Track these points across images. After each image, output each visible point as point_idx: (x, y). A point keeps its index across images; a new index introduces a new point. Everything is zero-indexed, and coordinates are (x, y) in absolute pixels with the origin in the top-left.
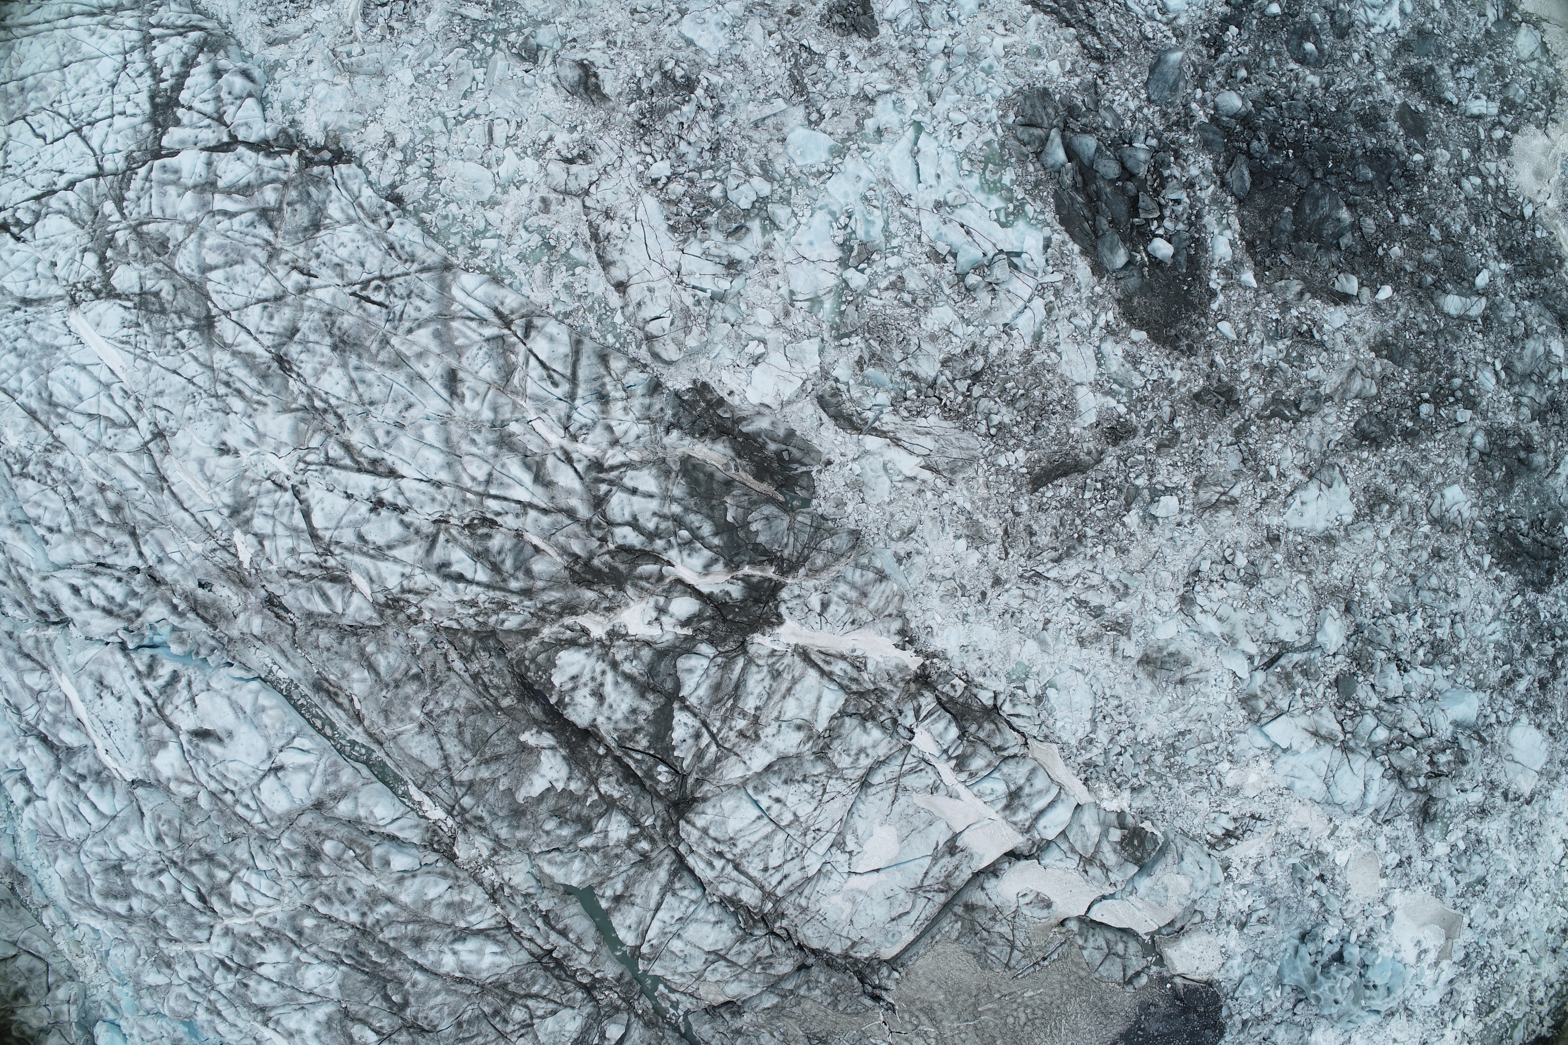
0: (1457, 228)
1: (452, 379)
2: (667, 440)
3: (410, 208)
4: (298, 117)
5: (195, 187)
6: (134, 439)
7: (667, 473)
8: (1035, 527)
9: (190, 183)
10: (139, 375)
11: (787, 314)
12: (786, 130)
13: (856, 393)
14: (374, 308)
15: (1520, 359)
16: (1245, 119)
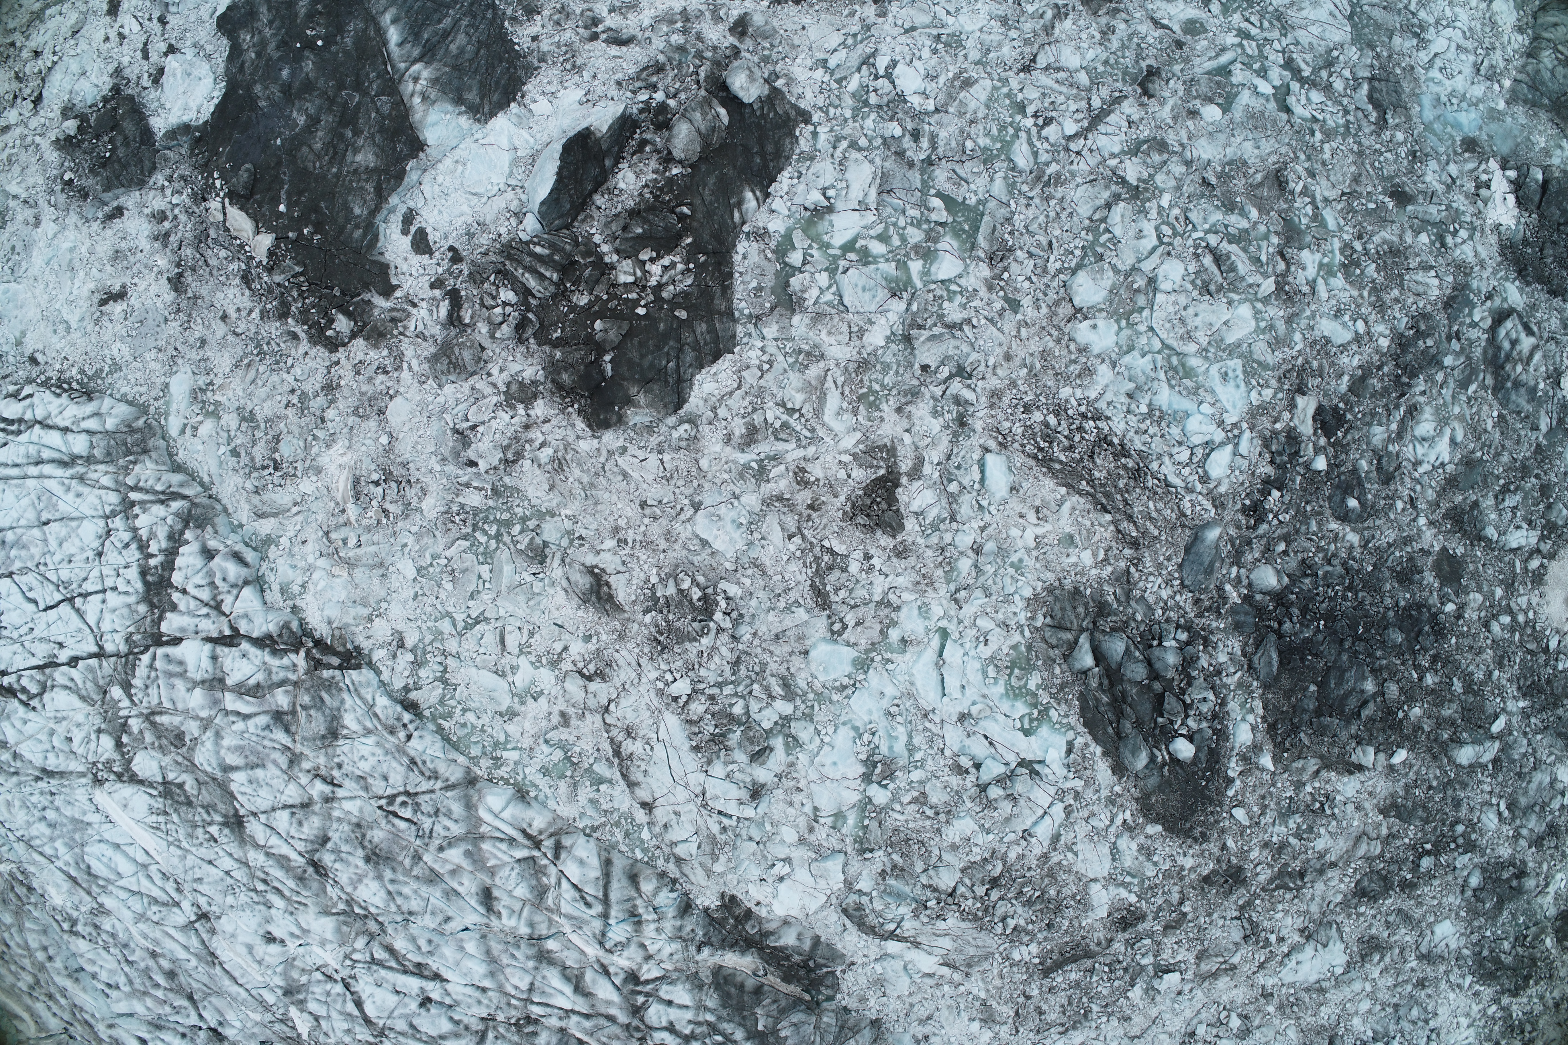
0: (1479, 675)
1: (487, 897)
2: (698, 958)
3: (427, 713)
4: (299, 602)
5: (203, 682)
6: (179, 917)
7: (700, 987)
8: (1045, 1007)
9: (198, 678)
10: (175, 861)
11: (811, 830)
12: (808, 642)
13: (878, 905)
14: (403, 825)
15: (1526, 792)
16: (1279, 597)
